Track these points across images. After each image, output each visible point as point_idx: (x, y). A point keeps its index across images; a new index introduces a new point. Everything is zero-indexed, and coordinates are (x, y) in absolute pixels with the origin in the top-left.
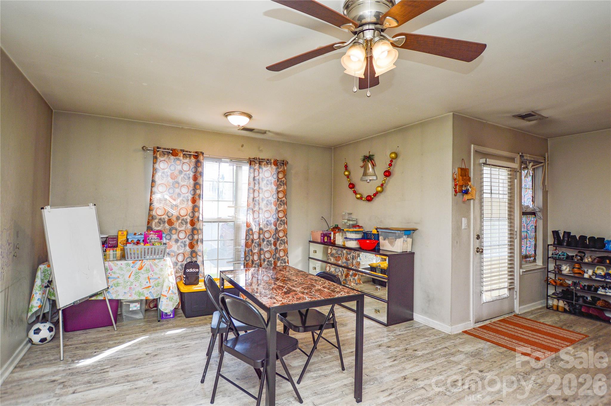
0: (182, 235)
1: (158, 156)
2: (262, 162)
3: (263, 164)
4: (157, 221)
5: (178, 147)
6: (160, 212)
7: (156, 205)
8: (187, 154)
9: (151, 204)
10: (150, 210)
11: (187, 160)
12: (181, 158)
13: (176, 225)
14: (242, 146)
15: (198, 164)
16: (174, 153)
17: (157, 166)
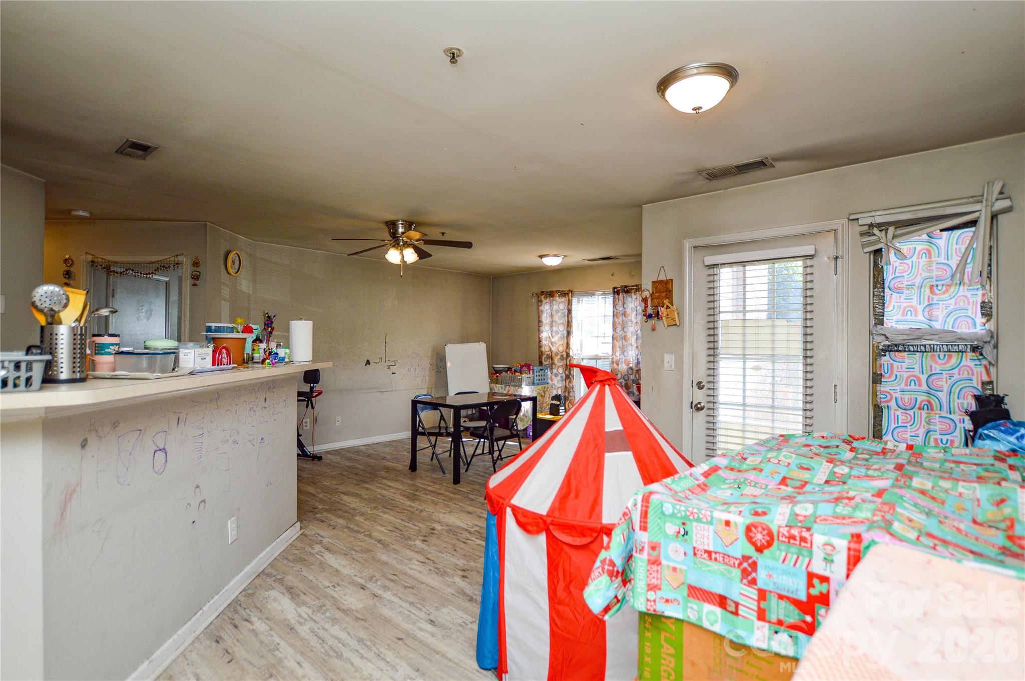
0: (561, 370)
1: (543, 299)
2: (632, 289)
3: (633, 291)
4: (545, 356)
5: (554, 289)
6: (547, 349)
7: (544, 342)
8: (564, 294)
9: (540, 342)
10: (540, 347)
11: (563, 299)
12: (557, 298)
13: (556, 360)
14: (612, 275)
15: (570, 303)
16: (551, 294)
17: (542, 308)
